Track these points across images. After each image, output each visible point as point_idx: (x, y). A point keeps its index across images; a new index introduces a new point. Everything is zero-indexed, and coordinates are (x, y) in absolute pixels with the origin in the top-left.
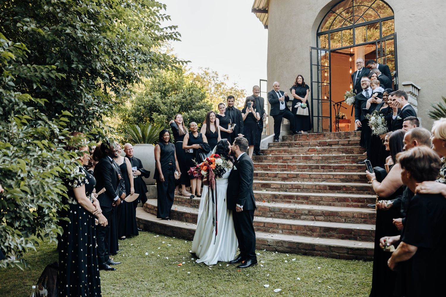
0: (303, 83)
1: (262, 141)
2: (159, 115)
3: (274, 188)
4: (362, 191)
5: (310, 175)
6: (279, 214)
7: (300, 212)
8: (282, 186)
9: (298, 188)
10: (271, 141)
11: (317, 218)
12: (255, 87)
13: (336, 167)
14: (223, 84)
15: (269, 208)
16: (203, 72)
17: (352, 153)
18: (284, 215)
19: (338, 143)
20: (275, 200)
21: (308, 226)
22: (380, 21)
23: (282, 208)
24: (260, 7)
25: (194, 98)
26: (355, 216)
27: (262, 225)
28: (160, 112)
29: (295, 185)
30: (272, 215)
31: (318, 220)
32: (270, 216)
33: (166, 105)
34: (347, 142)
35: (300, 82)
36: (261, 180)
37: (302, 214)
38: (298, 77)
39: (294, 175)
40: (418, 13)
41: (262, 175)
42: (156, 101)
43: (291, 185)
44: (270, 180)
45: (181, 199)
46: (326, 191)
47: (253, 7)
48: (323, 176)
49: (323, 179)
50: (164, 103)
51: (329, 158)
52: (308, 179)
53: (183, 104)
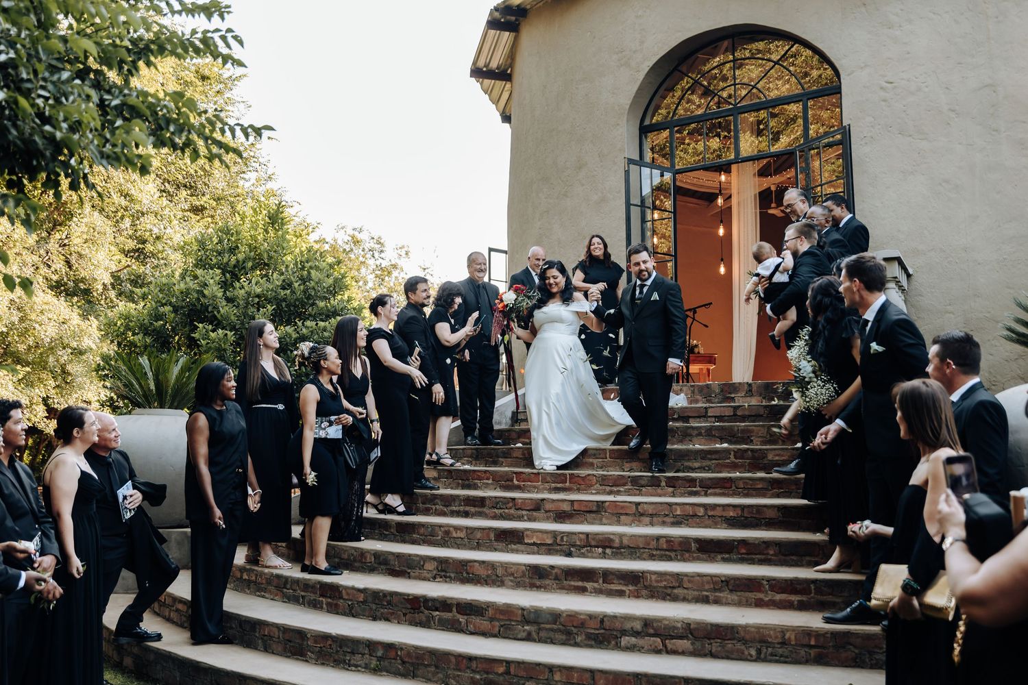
2: (213, 331)
3: (534, 544)
4: (794, 558)
5: (638, 504)
6: (552, 630)
7: (618, 625)
8: (559, 538)
9: (606, 545)
11: (670, 644)
12: (473, 257)
13: (709, 483)
14: (395, 266)
15: (523, 609)
16: (347, 238)
17: (748, 440)
18: (569, 633)
19: (707, 412)
20: (538, 583)
21: (646, 675)
22: (805, 99)
23: (563, 612)
24: (490, 65)
25: (314, 288)
26: (789, 638)
27: (501, 670)
28: (217, 323)
29: (597, 537)
30: (529, 634)
31: (674, 652)
32: (524, 635)
33: (236, 303)
34: (729, 412)
35: (598, 252)
36: (495, 517)
37: (624, 633)
38: (591, 241)
39: (591, 504)
40: (902, 79)
41: (498, 503)
42: (206, 292)
43: (583, 537)
44: (520, 518)
45: (257, 575)
46: (687, 555)
47: (475, 63)
48: (676, 510)
49: (675, 516)
50: (229, 300)
51: (687, 455)
52: (630, 518)
53: (284, 304)
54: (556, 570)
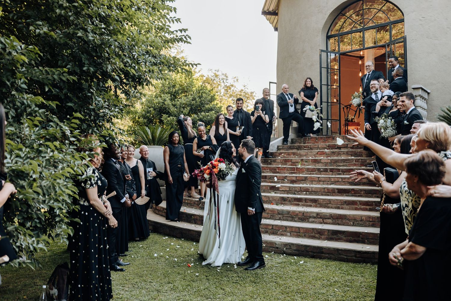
0: (312, 86)
1: (271, 143)
2: (169, 117)
3: (283, 191)
4: (370, 195)
5: (319, 177)
6: (287, 217)
7: (308, 215)
8: (291, 189)
9: (307, 191)
10: (280, 144)
11: (325, 221)
12: (264, 90)
13: (345, 170)
14: (232, 86)
15: (278, 210)
16: (213, 74)
17: (361, 156)
18: (292, 217)
19: (347, 146)
20: (283, 203)
21: (316, 229)
22: (390, 24)
23: (291, 211)
24: (270, 10)
25: (204, 100)
26: (363, 219)
27: (271, 228)
28: (169, 114)
29: (304, 188)
30: (280, 218)
31: (326, 223)
32: (278, 218)
33: (176, 107)
35: (309, 85)
36: (270, 182)
37: (310, 217)
38: (306, 80)
39: (302, 178)
40: (429, 16)
41: (271, 177)
42: (165, 103)
43: (299, 188)
44: (278, 182)
45: (190, 201)
46: (334, 194)
47: (263, 9)
48: (332, 179)
49: (331, 182)
50: (174, 105)
51: (338, 161)
52: (316, 182)
53: (193, 106)
54: (289, 199)
